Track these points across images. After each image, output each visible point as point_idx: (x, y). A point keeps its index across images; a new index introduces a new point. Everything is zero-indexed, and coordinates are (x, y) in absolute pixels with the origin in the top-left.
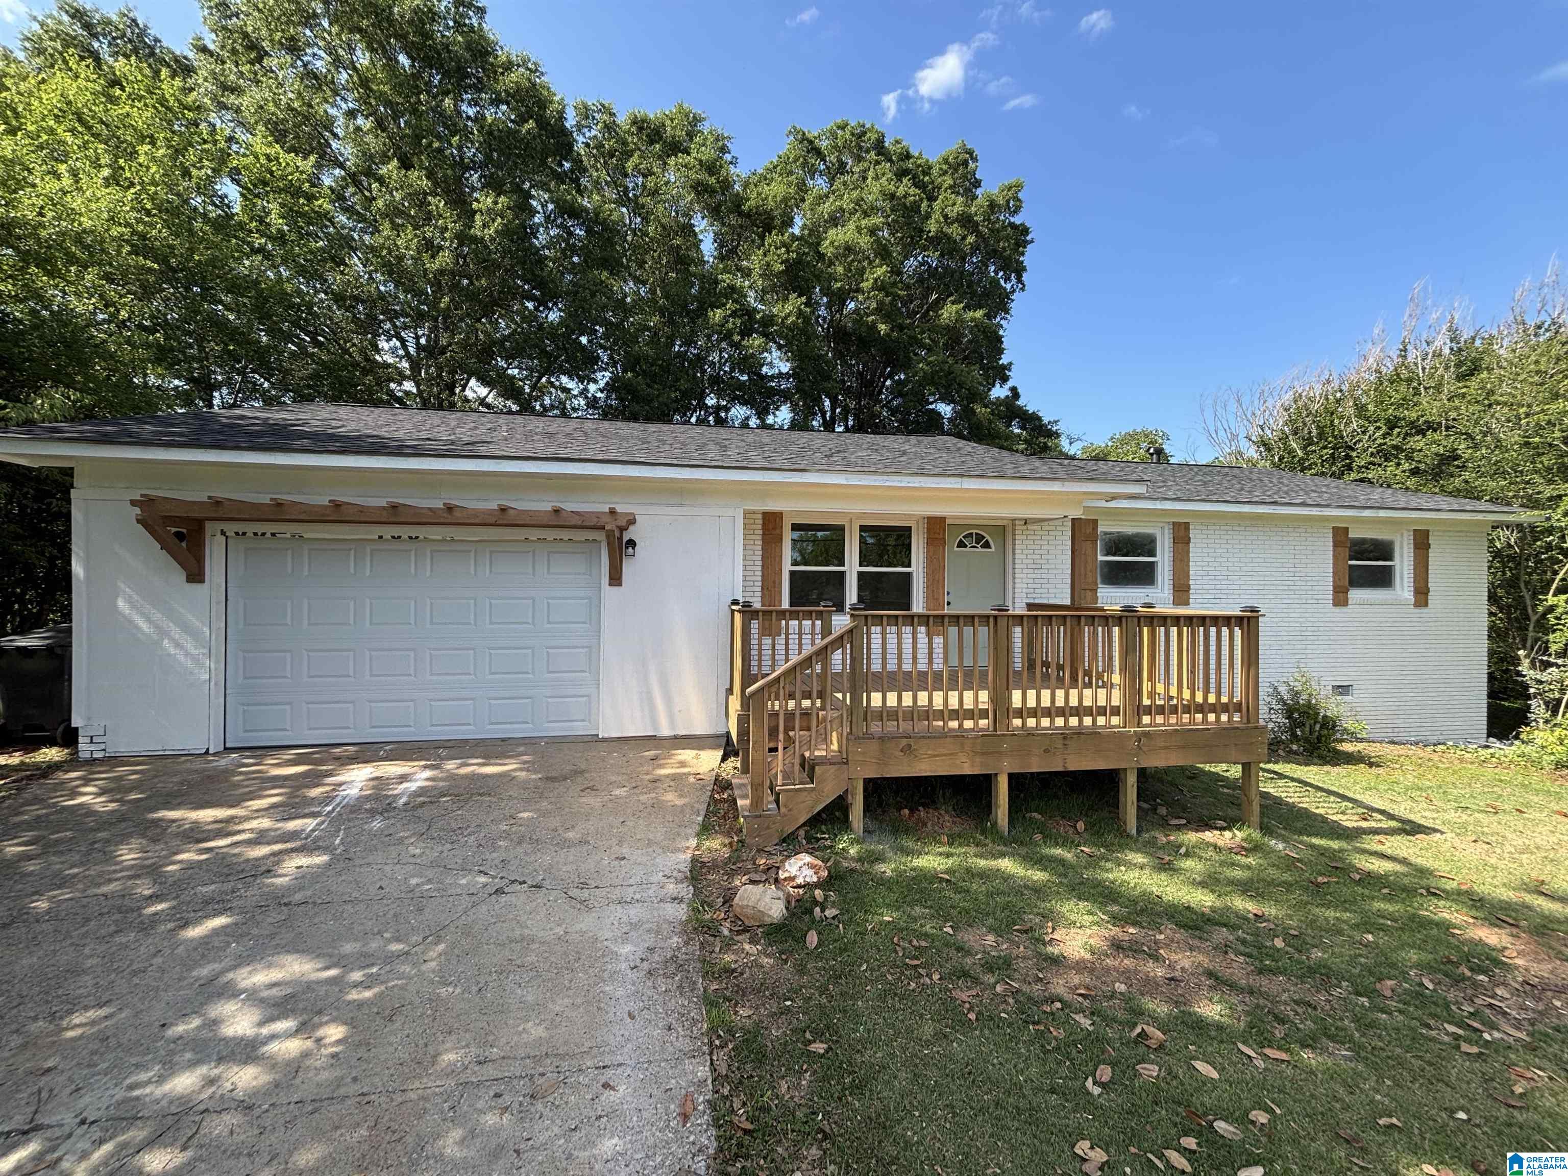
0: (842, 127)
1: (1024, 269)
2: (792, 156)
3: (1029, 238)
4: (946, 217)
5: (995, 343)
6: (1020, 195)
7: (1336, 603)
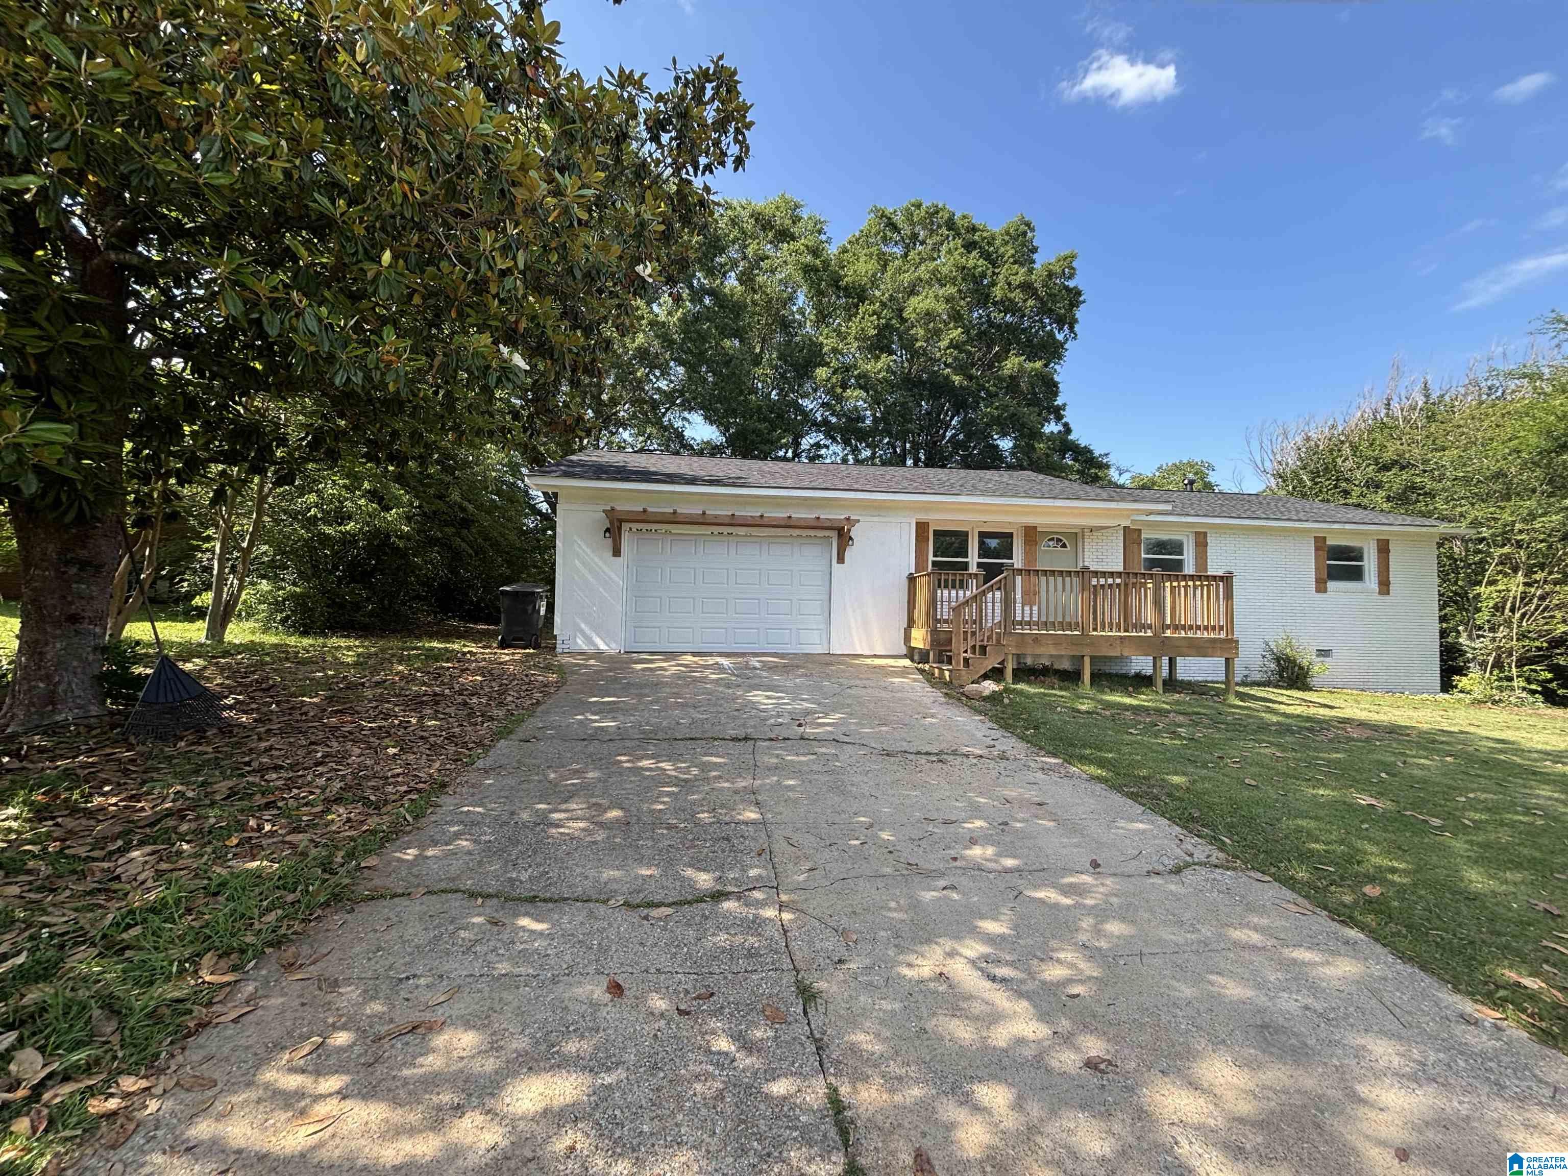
0: (919, 206)
1: (1076, 321)
2: (873, 231)
3: (1081, 299)
4: (1009, 284)
5: (1052, 388)
6: (1074, 264)
7: (1318, 590)
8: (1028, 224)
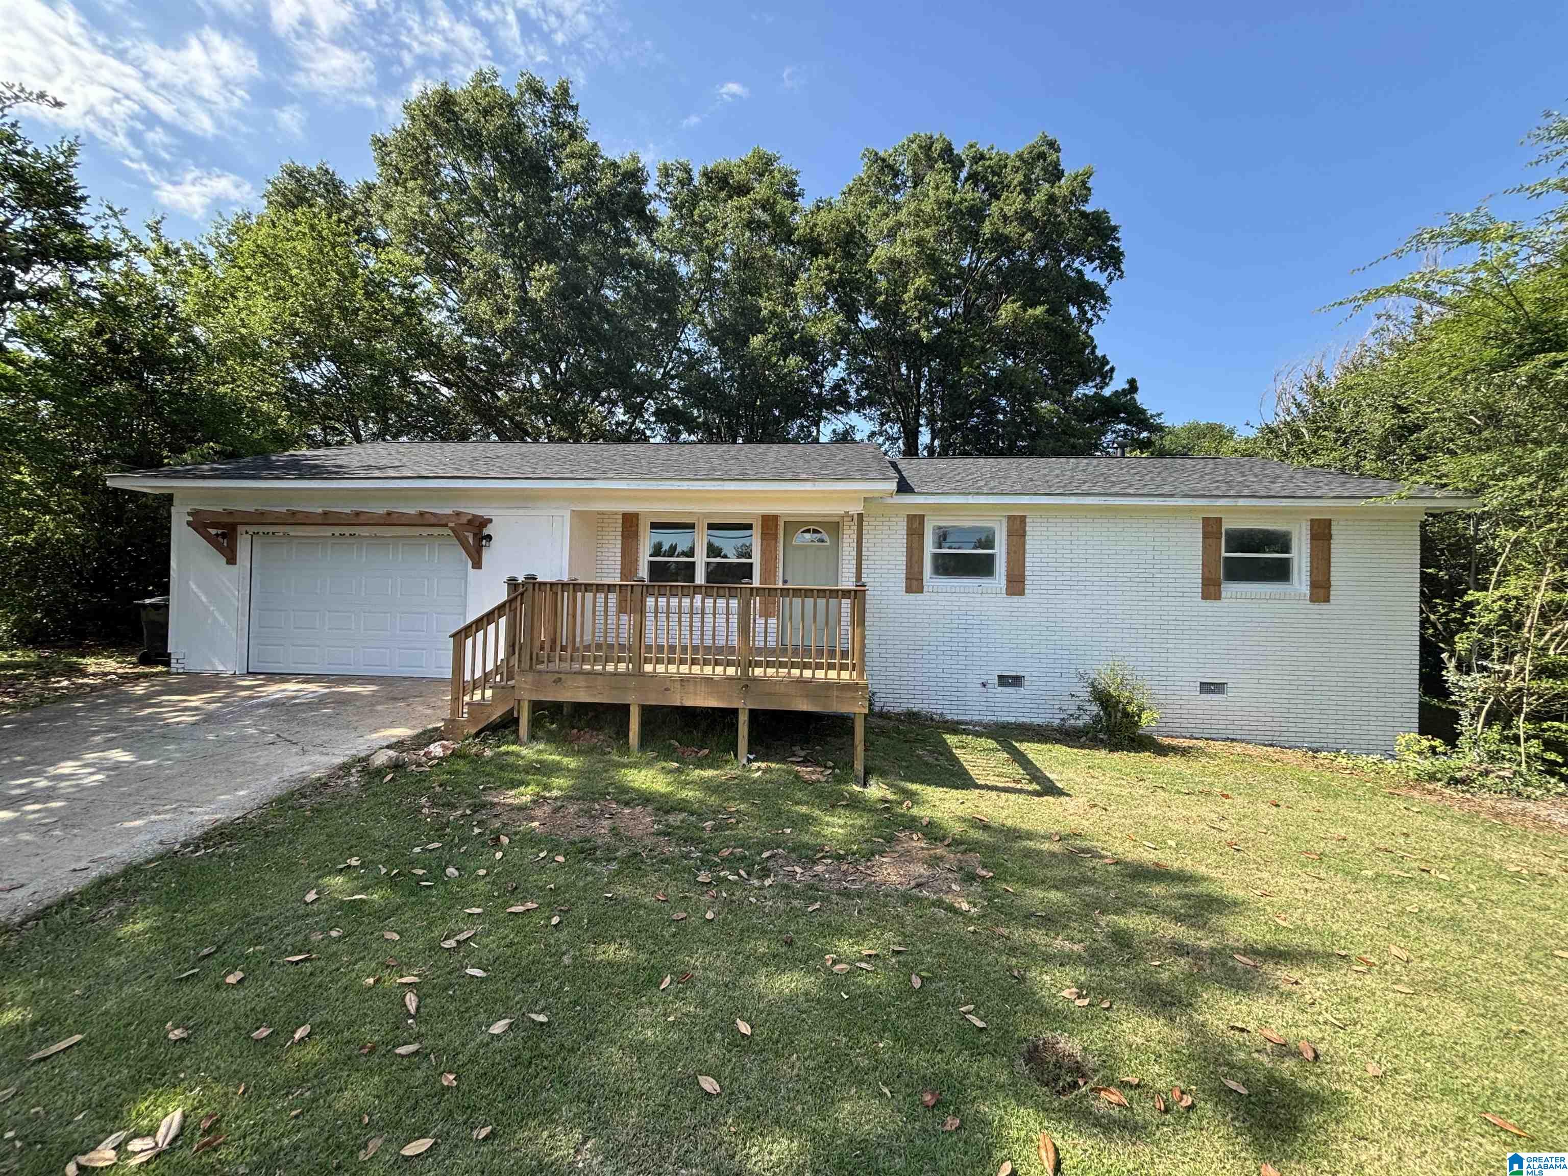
2: (866, 177)
3: (1115, 225)
6: (1091, 184)
7: (1205, 596)
8: (1052, 145)
